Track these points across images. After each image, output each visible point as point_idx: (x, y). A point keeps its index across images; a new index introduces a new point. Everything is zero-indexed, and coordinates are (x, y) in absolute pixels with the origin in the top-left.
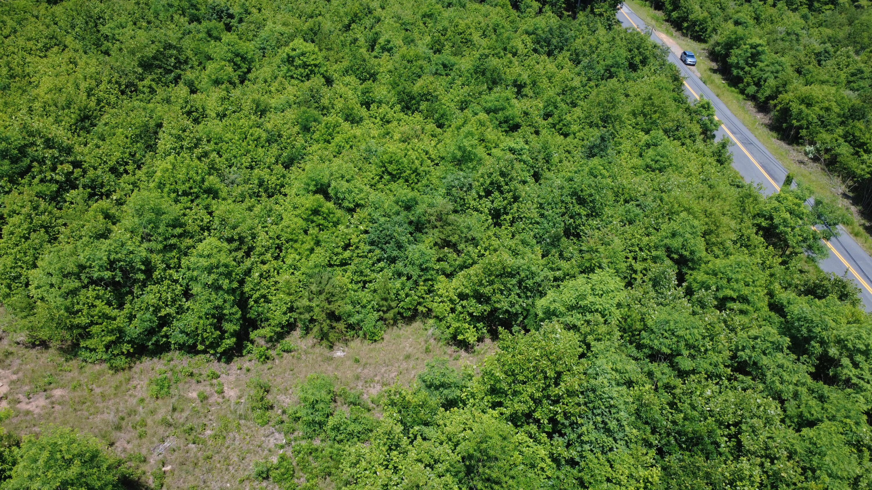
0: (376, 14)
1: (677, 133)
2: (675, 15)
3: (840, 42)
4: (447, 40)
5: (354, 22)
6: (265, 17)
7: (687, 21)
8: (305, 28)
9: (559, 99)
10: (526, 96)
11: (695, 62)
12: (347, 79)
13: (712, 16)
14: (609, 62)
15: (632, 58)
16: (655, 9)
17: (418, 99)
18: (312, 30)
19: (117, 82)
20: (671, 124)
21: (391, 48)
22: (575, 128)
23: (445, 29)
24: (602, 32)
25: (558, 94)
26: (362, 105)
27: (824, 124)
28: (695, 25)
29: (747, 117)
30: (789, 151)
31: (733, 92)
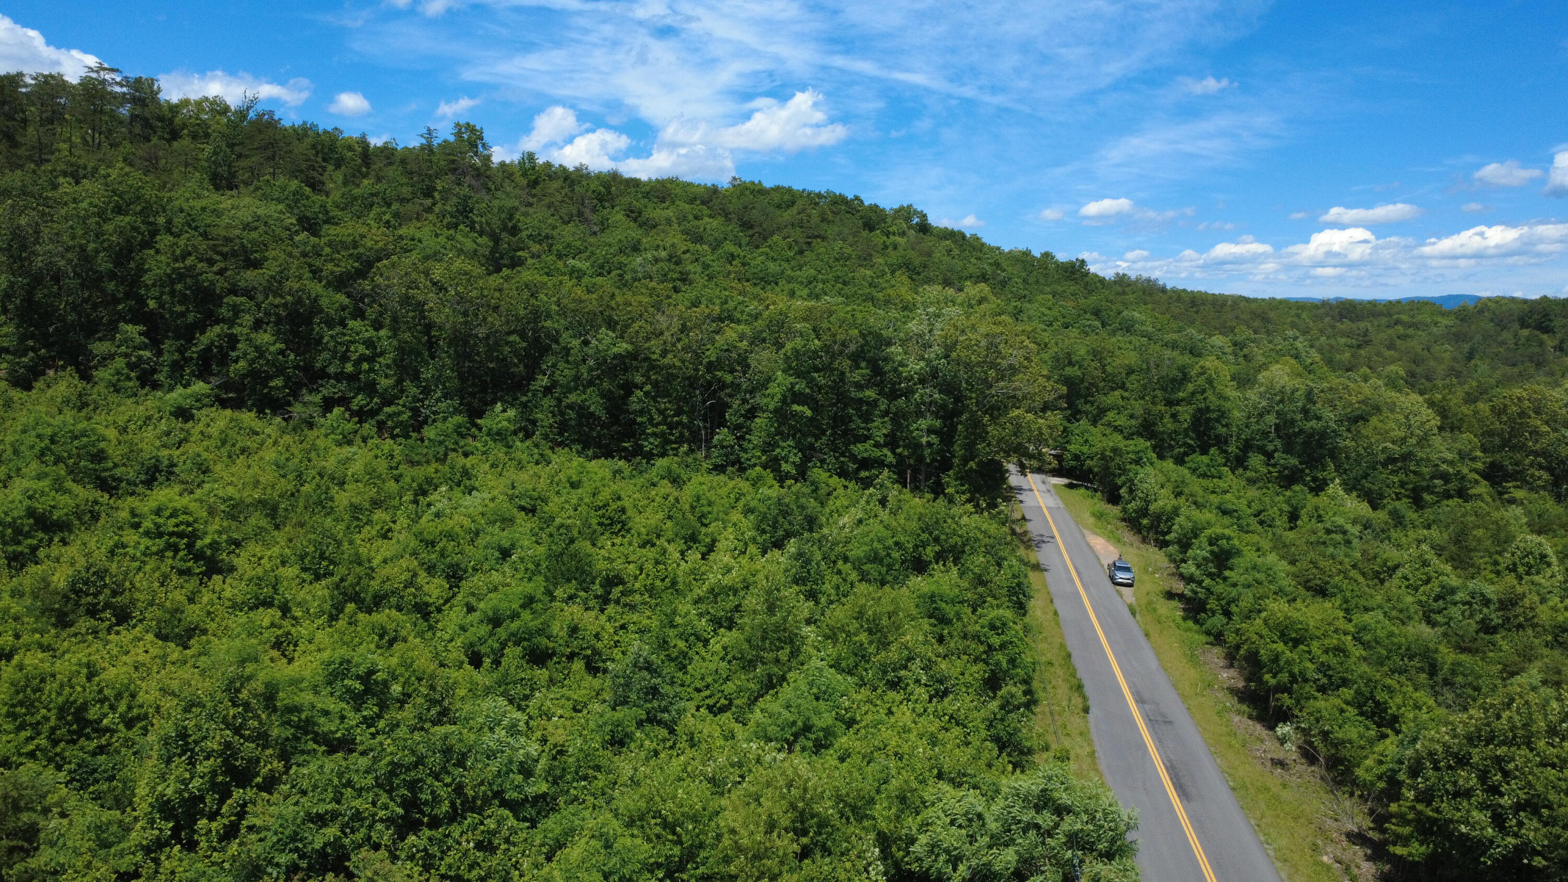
11: (1133, 579)
27: (1331, 683)
28: (1159, 522)
29: (1192, 673)
30: (1262, 741)
31: (1188, 630)
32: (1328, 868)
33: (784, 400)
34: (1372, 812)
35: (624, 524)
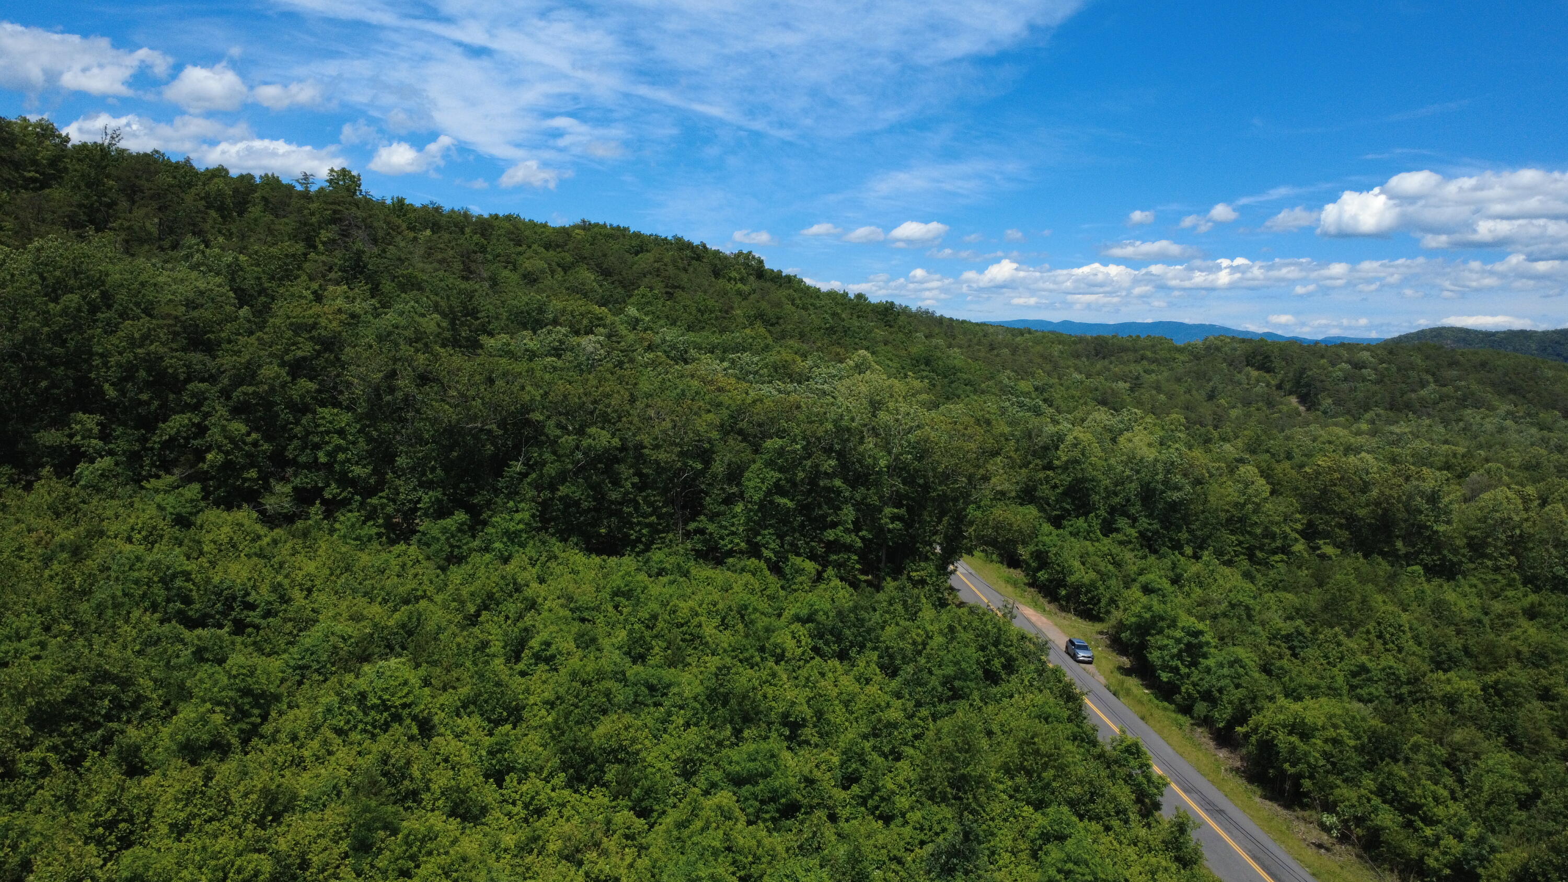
0: (528, 593)
1: (1092, 806)
2: (1042, 575)
3: (1314, 616)
4: (656, 636)
5: (486, 608)
6: (316, 606)
7: (1065, 586)
8: (391, 623)
9: (867, 745)
10: (807, 743)
11: (1092, 657)
12: (464, 722)
13: (1104, 577)
14: (950, 671)
15: (988, 662)
16: (1009, 566)
17: (600, 759)
18: (403, 626)
20: (1078, 790)
21: (553, 657)
22: (902, 802)
23: (654, 617)
24: (927, 613)
25: (865, 737)
26: (487, 776)
27: (1337, 769)
28: (1079, 593)
29: (1201, 757)
31: (1166, 709)
33: (769, 493)
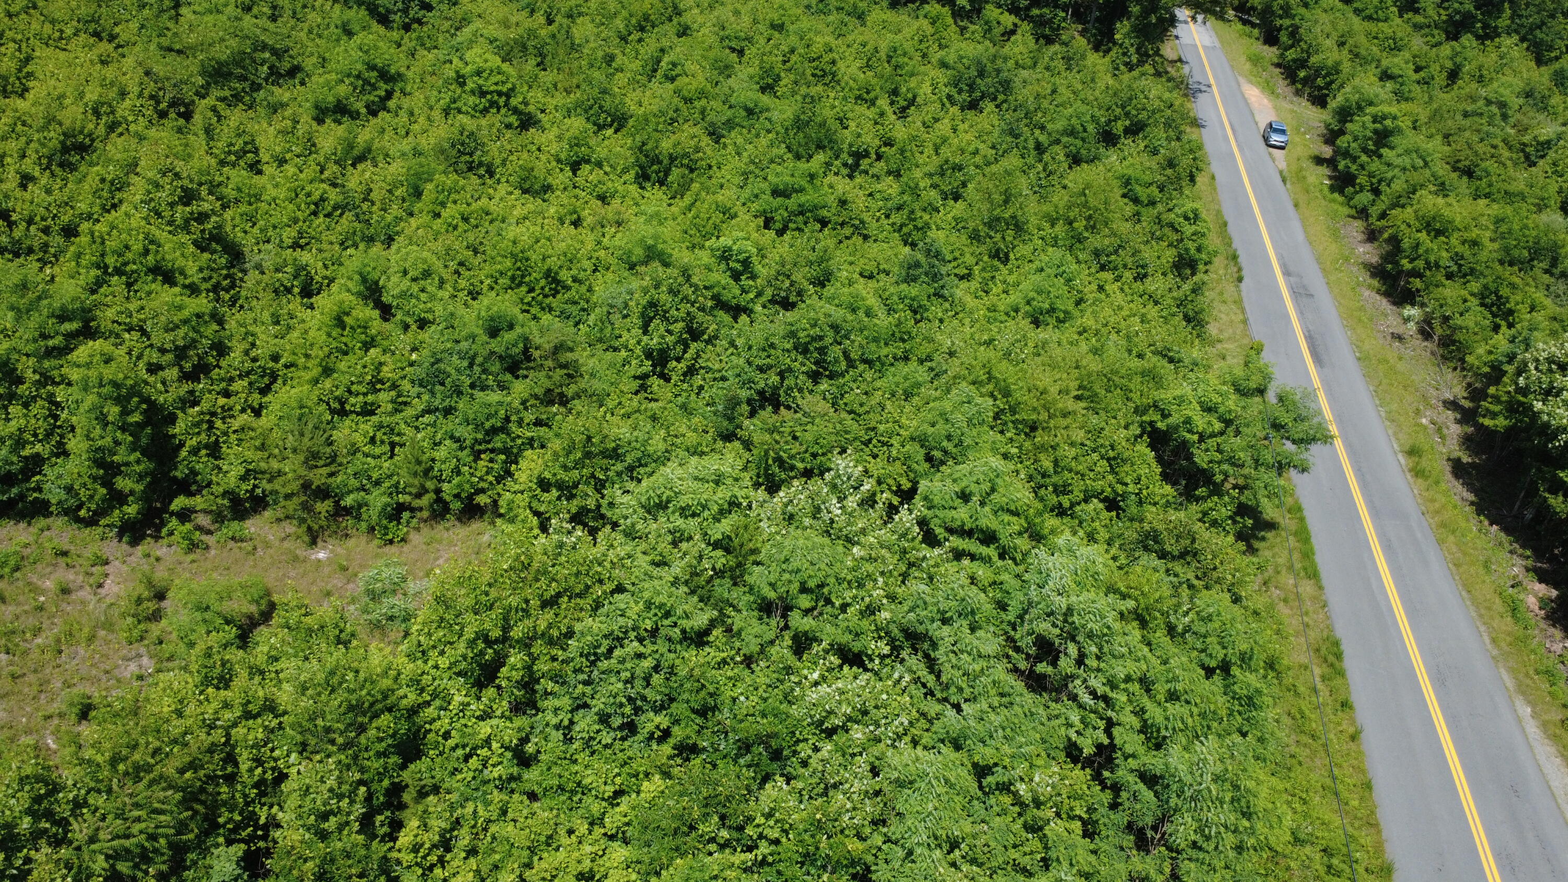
1: (1114, 258)
2: (1290, 55)
7: (1306, 67)
10: (866, 172)
11: (1288, 143)
15: (1109, 122)
16: (1266, 43)
19: (152, 97)
26: (566, 165)
27: (1461, 271)
28: (1318, 75)
29: (1333, 247)
30: (1386, 315)
31: (1334, 201)
32: (1425, 428)
34: (1469, 385)
35: (834, 75)
